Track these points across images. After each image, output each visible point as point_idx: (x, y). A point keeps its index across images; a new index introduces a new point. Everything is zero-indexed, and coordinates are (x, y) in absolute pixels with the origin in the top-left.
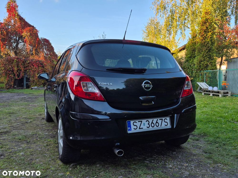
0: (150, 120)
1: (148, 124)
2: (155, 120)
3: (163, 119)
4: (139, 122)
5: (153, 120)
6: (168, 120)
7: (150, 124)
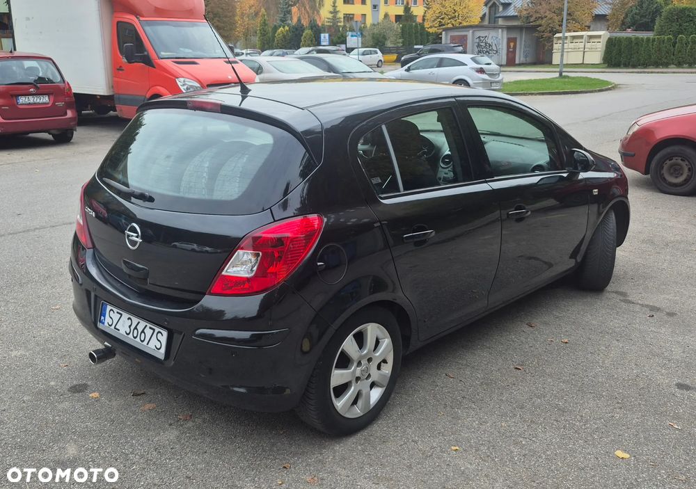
0: (135, 320)
1: (130, 326)
2: (143, 324)
3: (157, 330)
4: (118, 313)
5: (139, 322)
6: (164, 338)
7: (132, 328)
